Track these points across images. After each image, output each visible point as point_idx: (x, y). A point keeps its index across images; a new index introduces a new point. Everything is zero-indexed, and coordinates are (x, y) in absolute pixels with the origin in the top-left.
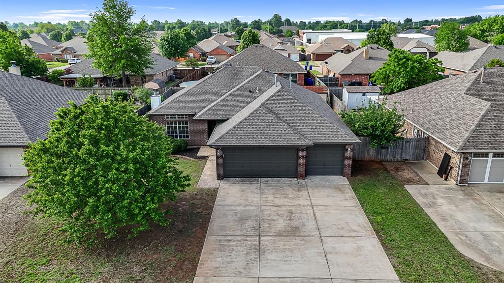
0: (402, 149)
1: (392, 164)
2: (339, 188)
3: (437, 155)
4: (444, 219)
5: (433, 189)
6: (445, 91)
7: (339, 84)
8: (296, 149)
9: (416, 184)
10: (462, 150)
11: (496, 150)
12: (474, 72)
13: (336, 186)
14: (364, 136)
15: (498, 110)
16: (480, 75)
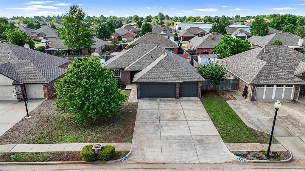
0: (226, 84)
1: (221, 92)
2: (195, 102)
3: (242, 87)
4: (242, 114)
5: (239, 102)
6: (247, 57)
7: (197, 53)
8: (175, 84)
9: (232, 100)
10: (252, 83)
11: (267, 83)
12: (262, 47)
13: (194, 101)
14: (208, 78)
15: (270, 65)
16: (264, 49)
